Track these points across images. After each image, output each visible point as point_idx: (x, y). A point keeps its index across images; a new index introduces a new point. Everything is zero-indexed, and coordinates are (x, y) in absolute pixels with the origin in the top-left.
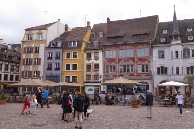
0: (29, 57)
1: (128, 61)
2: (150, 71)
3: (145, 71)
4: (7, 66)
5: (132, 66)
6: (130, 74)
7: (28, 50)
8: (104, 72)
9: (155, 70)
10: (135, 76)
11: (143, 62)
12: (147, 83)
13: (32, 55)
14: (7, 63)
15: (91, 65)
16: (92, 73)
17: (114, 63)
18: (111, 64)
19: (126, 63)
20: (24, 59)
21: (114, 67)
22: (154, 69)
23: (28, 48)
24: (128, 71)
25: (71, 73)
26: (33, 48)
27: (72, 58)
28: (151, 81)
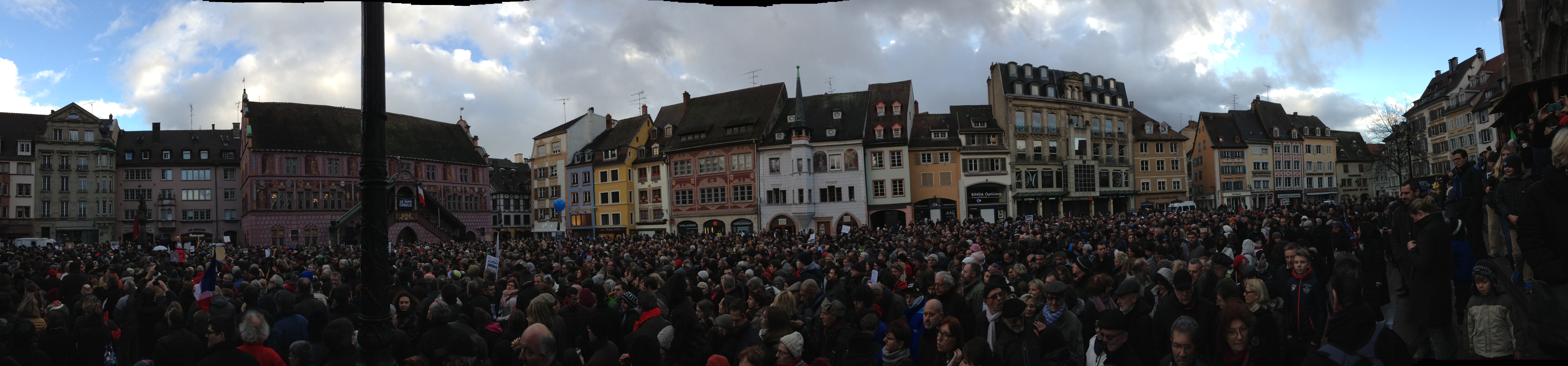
0: (543, 186)
1: (715, 181)
2: (755, 198)
3: (746, 198)
4: (517, 201)
5: (723, 189)
6: (718, 206)
7: (541, 174)
8: (671, 203)
9: (764, 196)
10: (727, 208)
11: (742, 181)
12: (750, 221)
13: (547, 180)
14: (517, 197)
15: (646, 191)
16: (650, 206)
17: (689, 184)
18: (683, 188)
19: (712, 185)
20: (536, 190)
21: (690, 192)
22: (762, 193)
23: (541, 170)
24: (717, 200)
25: (610, 209)
26: (547, 168)
27: (611, 181)
28: (756, 216)
